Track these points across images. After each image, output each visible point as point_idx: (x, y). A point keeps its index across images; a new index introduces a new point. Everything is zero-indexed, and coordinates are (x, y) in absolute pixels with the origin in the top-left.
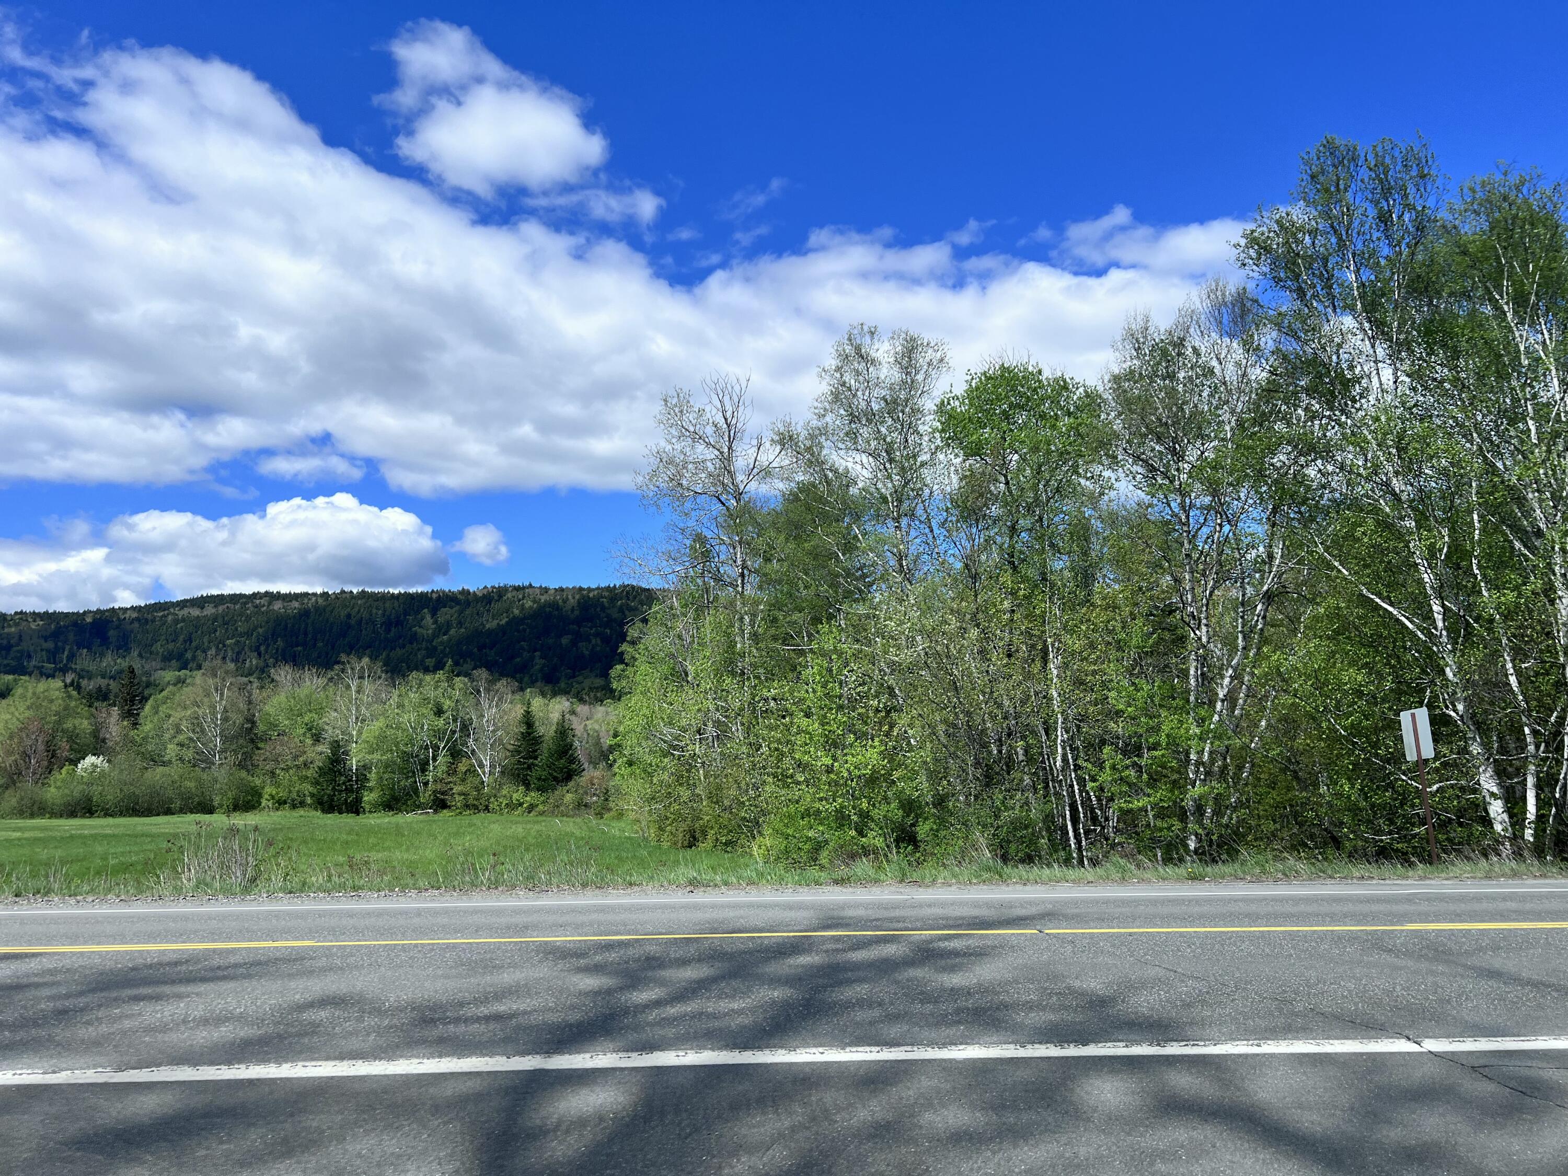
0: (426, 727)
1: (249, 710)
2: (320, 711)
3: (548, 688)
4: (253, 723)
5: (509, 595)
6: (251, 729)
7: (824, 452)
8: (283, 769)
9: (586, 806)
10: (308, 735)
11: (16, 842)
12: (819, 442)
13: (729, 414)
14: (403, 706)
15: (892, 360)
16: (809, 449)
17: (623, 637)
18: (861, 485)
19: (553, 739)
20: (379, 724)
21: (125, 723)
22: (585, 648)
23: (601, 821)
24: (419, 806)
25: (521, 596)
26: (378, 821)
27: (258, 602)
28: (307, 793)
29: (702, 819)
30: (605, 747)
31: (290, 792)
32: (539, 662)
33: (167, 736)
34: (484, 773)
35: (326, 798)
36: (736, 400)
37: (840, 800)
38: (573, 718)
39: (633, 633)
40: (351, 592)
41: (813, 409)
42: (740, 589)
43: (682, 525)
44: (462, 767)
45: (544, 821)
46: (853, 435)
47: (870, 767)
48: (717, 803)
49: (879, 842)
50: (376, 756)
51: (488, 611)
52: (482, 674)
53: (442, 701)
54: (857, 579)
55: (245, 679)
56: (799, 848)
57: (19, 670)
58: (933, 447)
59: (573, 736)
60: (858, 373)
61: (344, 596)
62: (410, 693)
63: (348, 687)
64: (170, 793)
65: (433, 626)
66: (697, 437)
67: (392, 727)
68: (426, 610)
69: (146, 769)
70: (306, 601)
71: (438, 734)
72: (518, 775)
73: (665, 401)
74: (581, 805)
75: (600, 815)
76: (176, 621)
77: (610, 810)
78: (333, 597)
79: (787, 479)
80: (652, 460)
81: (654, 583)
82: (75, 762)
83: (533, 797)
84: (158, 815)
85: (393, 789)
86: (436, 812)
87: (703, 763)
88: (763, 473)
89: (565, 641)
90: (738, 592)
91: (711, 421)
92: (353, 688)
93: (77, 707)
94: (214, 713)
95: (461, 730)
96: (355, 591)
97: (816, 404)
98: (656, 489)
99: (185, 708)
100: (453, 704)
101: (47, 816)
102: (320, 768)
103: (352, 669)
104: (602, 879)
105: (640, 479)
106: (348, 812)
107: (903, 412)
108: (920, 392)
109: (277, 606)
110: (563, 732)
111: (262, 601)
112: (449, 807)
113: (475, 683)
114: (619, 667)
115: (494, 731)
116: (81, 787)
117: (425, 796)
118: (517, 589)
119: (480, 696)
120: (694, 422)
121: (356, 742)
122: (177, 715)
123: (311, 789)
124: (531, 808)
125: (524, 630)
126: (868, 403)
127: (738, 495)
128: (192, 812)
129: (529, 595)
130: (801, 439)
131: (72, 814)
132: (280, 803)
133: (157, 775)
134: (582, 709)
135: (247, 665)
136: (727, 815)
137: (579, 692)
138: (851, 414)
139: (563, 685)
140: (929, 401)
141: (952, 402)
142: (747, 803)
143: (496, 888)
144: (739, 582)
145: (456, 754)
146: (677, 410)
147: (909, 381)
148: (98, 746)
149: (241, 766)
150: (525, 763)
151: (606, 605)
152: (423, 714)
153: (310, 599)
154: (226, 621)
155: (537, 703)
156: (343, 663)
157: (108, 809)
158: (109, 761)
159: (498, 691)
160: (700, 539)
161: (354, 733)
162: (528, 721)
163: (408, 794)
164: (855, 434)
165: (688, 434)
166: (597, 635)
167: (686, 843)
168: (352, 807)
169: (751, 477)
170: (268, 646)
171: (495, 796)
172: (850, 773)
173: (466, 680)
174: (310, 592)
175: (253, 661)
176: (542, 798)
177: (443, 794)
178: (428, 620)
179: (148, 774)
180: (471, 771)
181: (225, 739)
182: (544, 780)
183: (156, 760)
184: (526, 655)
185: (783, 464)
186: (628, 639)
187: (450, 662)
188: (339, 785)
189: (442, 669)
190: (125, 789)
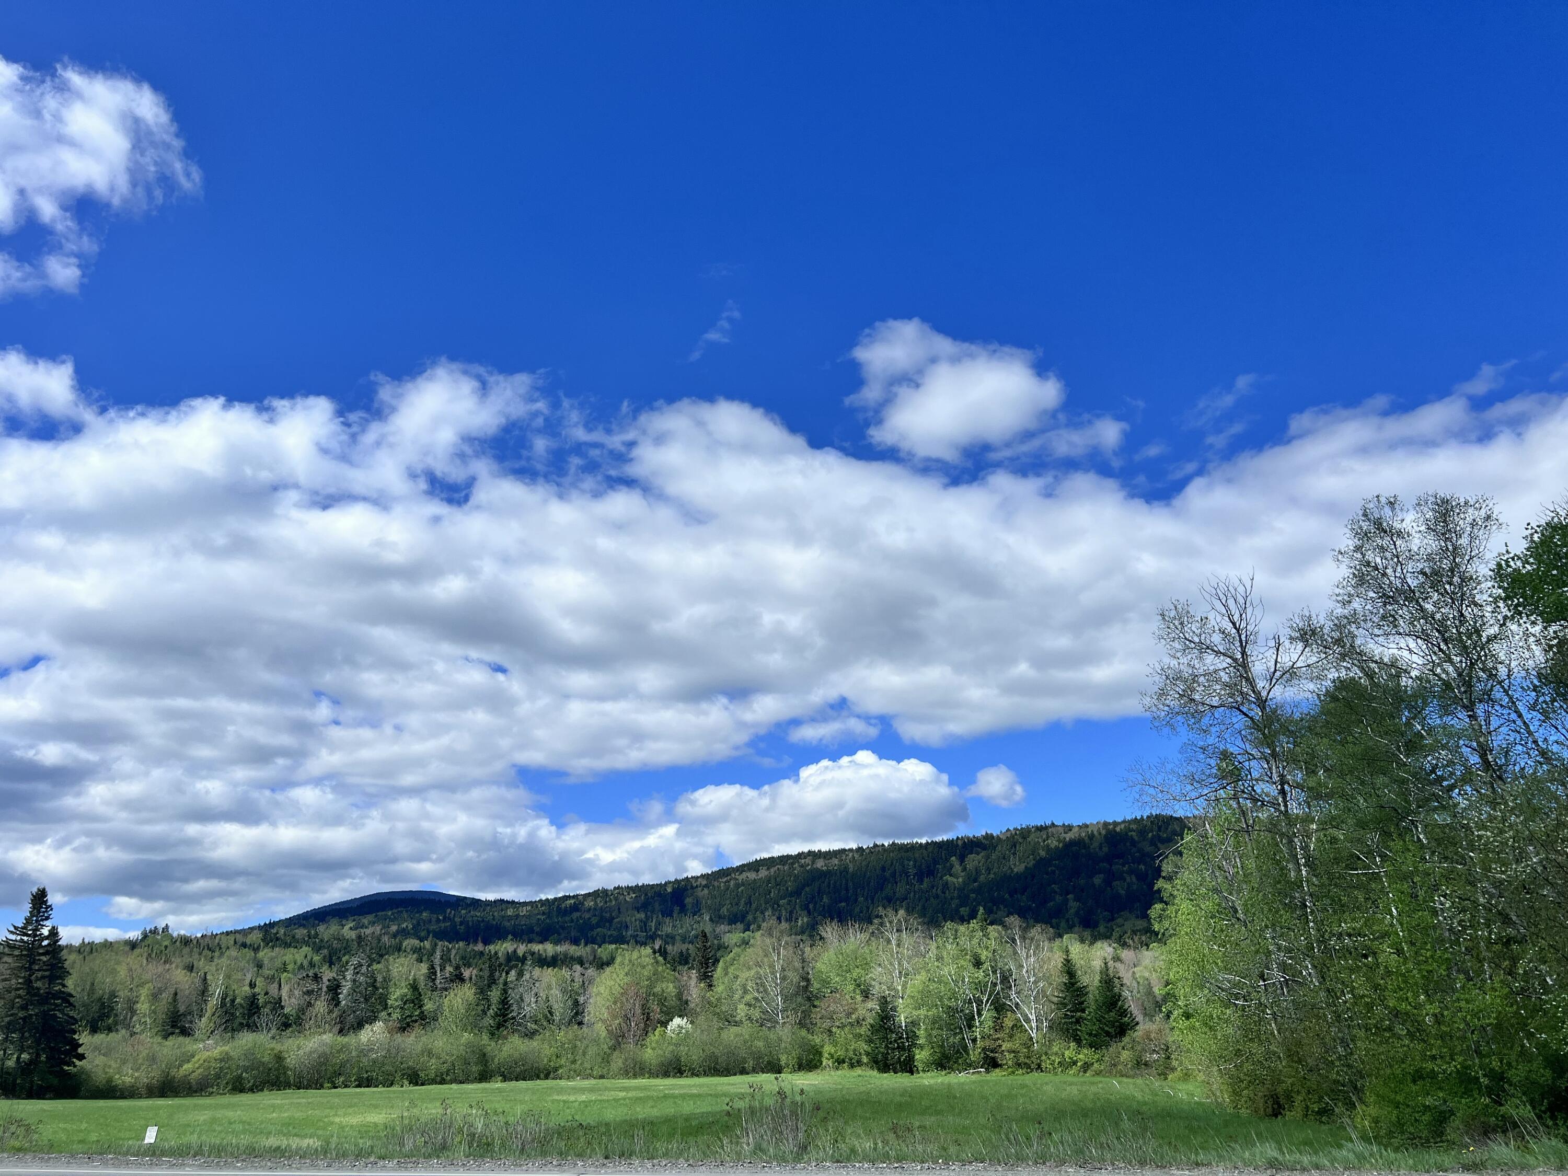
0: (967, 980)
1: (803, 968)
2: (866, 966)
3: (1087, 934)
4: (808, 980)
5: (1032, 836)
6: (807, 987)
7: (1358, 642)
8: (838, 1027)
9: (1146, 1064)
10: (858, 992)
11: (622, 1102)
12: (1350, 632)
13: (1236, 618)
14: (942, 958)
15: (1423, 528)
16: (1338, 642)
17: (1157, 873)
18: (1414, 673)
19: (1098, 988)
20: (922, 977)
21: (702, 985)
22: (1120, 888)
23: (1164, 1083)
24: (970, 1065)
25: (1044, 837)
26: (932, 1081)
27: (803, 861)
28: (862, 1051)
29: (1283, 1082)
30: (1159, 998)
31: (847, 1050)
32: (1073, 905)
33: (737, 997)
34: (1031, 1028)
35: (880, 1056)
36: (1242, 601)
37: (1461, 1059)
38: (1118, 965)
39: (1167, 868)
40: (883, 845)
41: (1334, 598)
42: (1283, 808)
43: (1201, 743)
44: (1008, 1022)
45: (1101, 1082)
46: (1391, 619)
47: (1494, 1015)
48: (1300, 1061)
49: (1526, 1111)
50: (923, 1012)
51: (1014, 854)
52: (1014, 921)
53: (980, 951)
54: (1432, 783)
55: (799, 937)
56: (1416, 1120)
57: (620, 940)
58: (1500, 617)
59: (1122, 985)
60: (1382, 549)
61: (877, 849)
62: (947, 944)
63: (889, 941)
64: (743, 1053)
65: (963, 874)
66: (1204, 648)
67: (934, 981)
68: (953, 858)
69: (722, 1029)
70: (844, 857)
71: (979, 986)
72: (1068, 1030)
73: (1163, 615)
74: (1140, 1064)
75: (1163, 1075)
76: (738, 886)
77: (1173, 1069)
78: (867, 851)
79: (1318, 678)
80: (1157, 678)
81: (1180, 810)
82: (665, 1024)
83: (1085, 1055)
84: (735, 1074)
85: (942, 1046)
86: (987, 1071)
87: (1274, 1014)
88: (1287, 675)
89: (1098, 880)
90: (1281, 812)
91: (1217, 628)
92: (894, 942)
93: (664, 971)
94: (773, 973)
95: (1002, 982)
96: (886, 844)
97: (1337, 591)
98: (1166, 708)
99: (749, 969)
100: (990, 955)
101: (647, 1076)
102: (872, 1026)
103: (891, 922)
104: (1162, 1158)
105: (1147, 701)
106: (902, 1071)
107: (1450, 584)
108: (1467, 557)
109: (820, 864)
110: (1109, 982)
111: (807, 861)
112: (1000, 1066)
113: (1009, 931)
114: (1158, 906)
115: (1035, 982)
116: (671, 1048)
117: (975, 1054)
118: (1040, 829)
119: (1016, 944)
120: (1198, 632)
121: (902, 998)
122: (744, 975)
123: (866, 1047)
124: (1086, 1067)
125: (1054, 872)
126: (1404, 580)
127: (1262, 703)
128: (763, 1072)
129: (1053, 835)
130: (1325, 631)
131: (666, 1075)
132: (840, 1062)
133: (731, 1035)
134: (1126, 954)
135: (799, 924)
136: (1314, 1077)
137: (1121, 937)
138: (1384, 595)
139: (1102, 929)
140: (1483, 566)
141: (1512, 563)
142: (1337, 1063)
143: (1044, 1163)
144: (1280, 800)
145: (1000, 1008)
146: (1177, 623)
147: (1450, 548)
148: (682, 1009)
149: (801, 1024)
150: (1072, 1017)
151: (1136, 838)
152: (962, 966)
153: (847, 855)
154: (777, 881)
155: (1077, 950)
156: (881, 917)
157: (694, 1069)
158: (692, 1022)
159: (1032, 939)
160: (1225, 755)
161: (900, 988)
162: (1069, 970)
163: (958, 1051)
164: (1393, 616)
165: (1193, 645)
166: (1131, 872)
167: (1270, 1111)
168: (906, 1065)
169: (1274, 681)
170: (815, 904)
171: (1046, 1054)
172: (1468, 1024)
173: (1000, 928)
174: (847, 848)
175: (803, 920)
176: (1097, 1056)
177: (992, 1052)
178: (957, 868)
179: (724, 1035)
180: (1017, 1026)
181: (785, 999)
182: (1095, 1036)
183: (730, 1020)
184: (1058, 898)
185: (1310, 662)
186: (1164, 874)
187: (981, 910)
188: (891, 1043)
189: (975, 918)
190: (706, 1048)
